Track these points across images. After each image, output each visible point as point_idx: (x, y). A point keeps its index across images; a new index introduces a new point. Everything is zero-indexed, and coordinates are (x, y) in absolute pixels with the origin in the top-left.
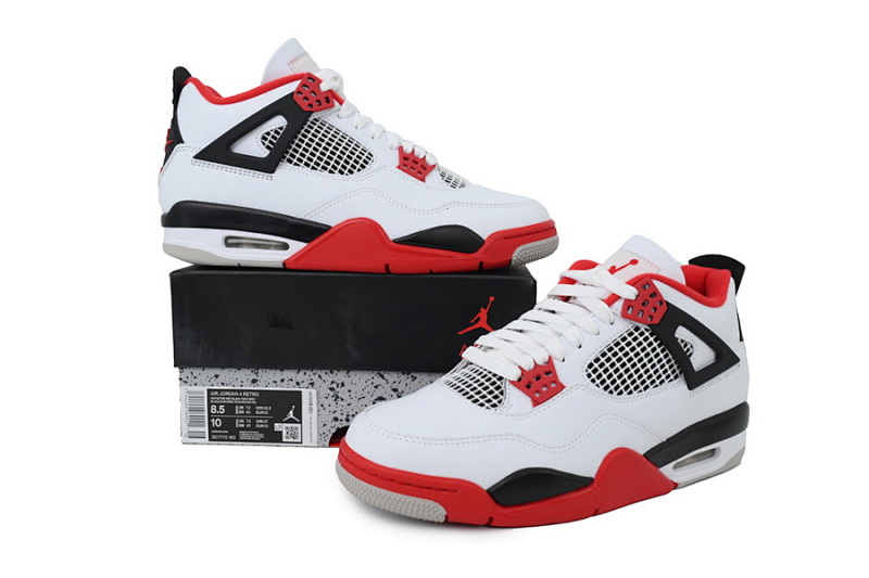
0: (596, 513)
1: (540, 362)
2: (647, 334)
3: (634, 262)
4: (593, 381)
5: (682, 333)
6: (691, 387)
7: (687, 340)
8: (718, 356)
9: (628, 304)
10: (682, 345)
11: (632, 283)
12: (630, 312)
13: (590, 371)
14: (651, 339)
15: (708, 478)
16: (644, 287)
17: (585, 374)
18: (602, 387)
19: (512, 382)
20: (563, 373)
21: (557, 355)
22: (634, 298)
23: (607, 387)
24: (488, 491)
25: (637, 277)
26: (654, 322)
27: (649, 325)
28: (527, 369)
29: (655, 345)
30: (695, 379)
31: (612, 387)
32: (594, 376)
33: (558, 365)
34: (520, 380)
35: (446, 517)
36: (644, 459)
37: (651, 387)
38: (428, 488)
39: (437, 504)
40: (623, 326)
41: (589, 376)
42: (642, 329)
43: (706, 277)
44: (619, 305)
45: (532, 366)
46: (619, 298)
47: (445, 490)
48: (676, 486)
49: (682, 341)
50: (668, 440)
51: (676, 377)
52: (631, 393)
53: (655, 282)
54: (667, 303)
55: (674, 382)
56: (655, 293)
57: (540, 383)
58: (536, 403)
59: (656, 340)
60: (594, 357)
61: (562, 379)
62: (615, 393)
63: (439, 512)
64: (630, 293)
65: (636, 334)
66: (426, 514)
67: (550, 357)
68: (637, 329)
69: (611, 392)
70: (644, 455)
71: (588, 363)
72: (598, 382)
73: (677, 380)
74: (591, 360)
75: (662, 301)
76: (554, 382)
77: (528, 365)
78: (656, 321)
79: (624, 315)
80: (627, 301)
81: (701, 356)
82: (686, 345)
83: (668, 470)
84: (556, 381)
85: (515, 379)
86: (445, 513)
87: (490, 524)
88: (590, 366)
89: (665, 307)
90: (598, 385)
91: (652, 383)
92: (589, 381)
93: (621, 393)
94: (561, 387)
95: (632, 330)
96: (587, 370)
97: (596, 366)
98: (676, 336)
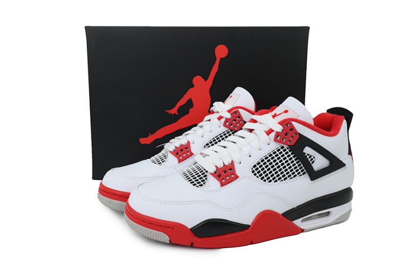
0: (251, 243)
1: (226, 164)
2: (287, 150)
3: (286, 111)
4: (255, 175)
5: (308, 150)
6: (312, 179)
7: (311, 154)
8: (331, 163)
9: (278, 134)
10: (308, 157)
11: (281, 123)
12: (279, 138)
13: (254, 169)
14: (290, 153)
15: (324, 227)
16: (287, 125)
17: (251, 170)
18: (260, 178)
19: (211, 174)
20: (238, 170)
21: (236, 160)
22: (281, 131)
23: (263, 178)
24: (191, 229)
25: (284, 120)
26: (291, 144)
27: (288, 146)
28: (219, 167)
29: (292, 156)
30: (315, 175)
31: (265, 178)
32: (256, 172)
33: (237, 166)
34: (215, 172)
35: (170, 241)
36: (282, 216)
37: (288, 178)
38: (161, 226)
39: (165, 234)
40: (275, 146)
41: (253, 172)
42: (285, 148)
43: (332, 120)
44: (273, 135)
45: (222, 166)
46: (273, 131)
47: (169, 227)
48: (303, 231)
49: (308, 155)
50: (298, 207)
51: (303, 174)
52: (276, 181)
53: (293, 123)
54: (299, 133)
55: (303, 176)
56: (293, 129)
57: (226, 174)
58: (222, 185)
60: (257, 162)
61: (238, 173)
62: (267, 181)
63: (166, 238)
64: (279, 128)
65: (282, 150)
66: (160, 239)
67: (232, 161)
68: (282, 147)
69: (265, 181)
70: (282, 214)
71: (253, 165)
72: (258, 175)
73: (304, 175)
74: (255, 163)
75: (296, 133)
76: (233, 174)
77: (220, 165)
78: (293, 144)
79: (276, 140)
80: (277, 132)
81: (320, 162)
82: (310, 157)
83: (298, 222)
84: (234, 173)
85: (213, 172)
86: (168, 239)
87: (192, 246)
88: (255, 166)
89: (298, 136)
90: (257, 177)
91: (289, 176)
92: (253, 174)
93: (270, 181)
94: (237, 177)
95: (280, 148)
96: (252, 169)
97: (258, 166)
98: (304, 152)
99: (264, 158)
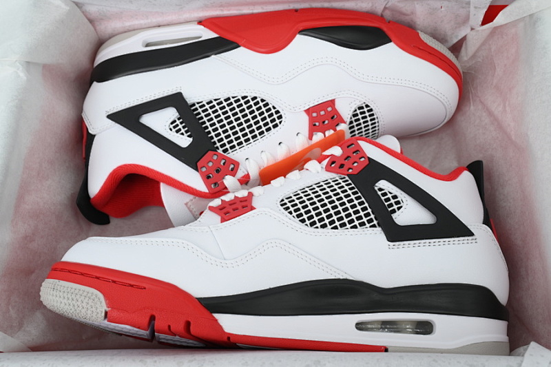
4: (277, 112)
5: (184, 141)
6: (180, 94)
7: (177, 135)
8: (138, 120)
9: (233, 172)
10: (183, 131)
12: (232, 166)
13: (278, 121)
17: (283, 119)
18: (270, 106)
19: (345, 123)
22: (227, 176)
23: (265, 105)
24: (390, 41)
26: (212, 153)
27: (216, 152)
30: (175, 100)
31: (261, 104)
32: (275, 116)
33: (305, 129)
37: (222, 99)
40: (239, 155)
41: (280, 117)
42: (221, 149)
49: (183, 134)
50: (209, 56)
51: (194, 105)
52: (244, 97)
54: (197, 170)
55: (196, 101)
56: (206, 178)
58: (332, 102)
59: (212, 138)
60: (271, 132)
61: (306, 118)
62: (259, 99)
65: (228, 146)
68: (226, 151)
69: (263, 100)
70: (240, 46)
71: (277, 129)
72: (273, 111)
73: (193, 102)
74: (273, 131)
75: (201, 171)
78: (209, 154)
79: (236, 165)
80: (233, 176)
81: (161, 120)
82: (179, 130)
83: (208, 34)
88: (275, 126)
89: (198, 166)
90: (274, 108)
91: (221, 103)
92: (282, 113)
93: (254, 98)
94: (308, 111)
95: (230, 151)
96: (280, 122)
97: (271, 125)
98: (191, 139)
99: (259, 137)
